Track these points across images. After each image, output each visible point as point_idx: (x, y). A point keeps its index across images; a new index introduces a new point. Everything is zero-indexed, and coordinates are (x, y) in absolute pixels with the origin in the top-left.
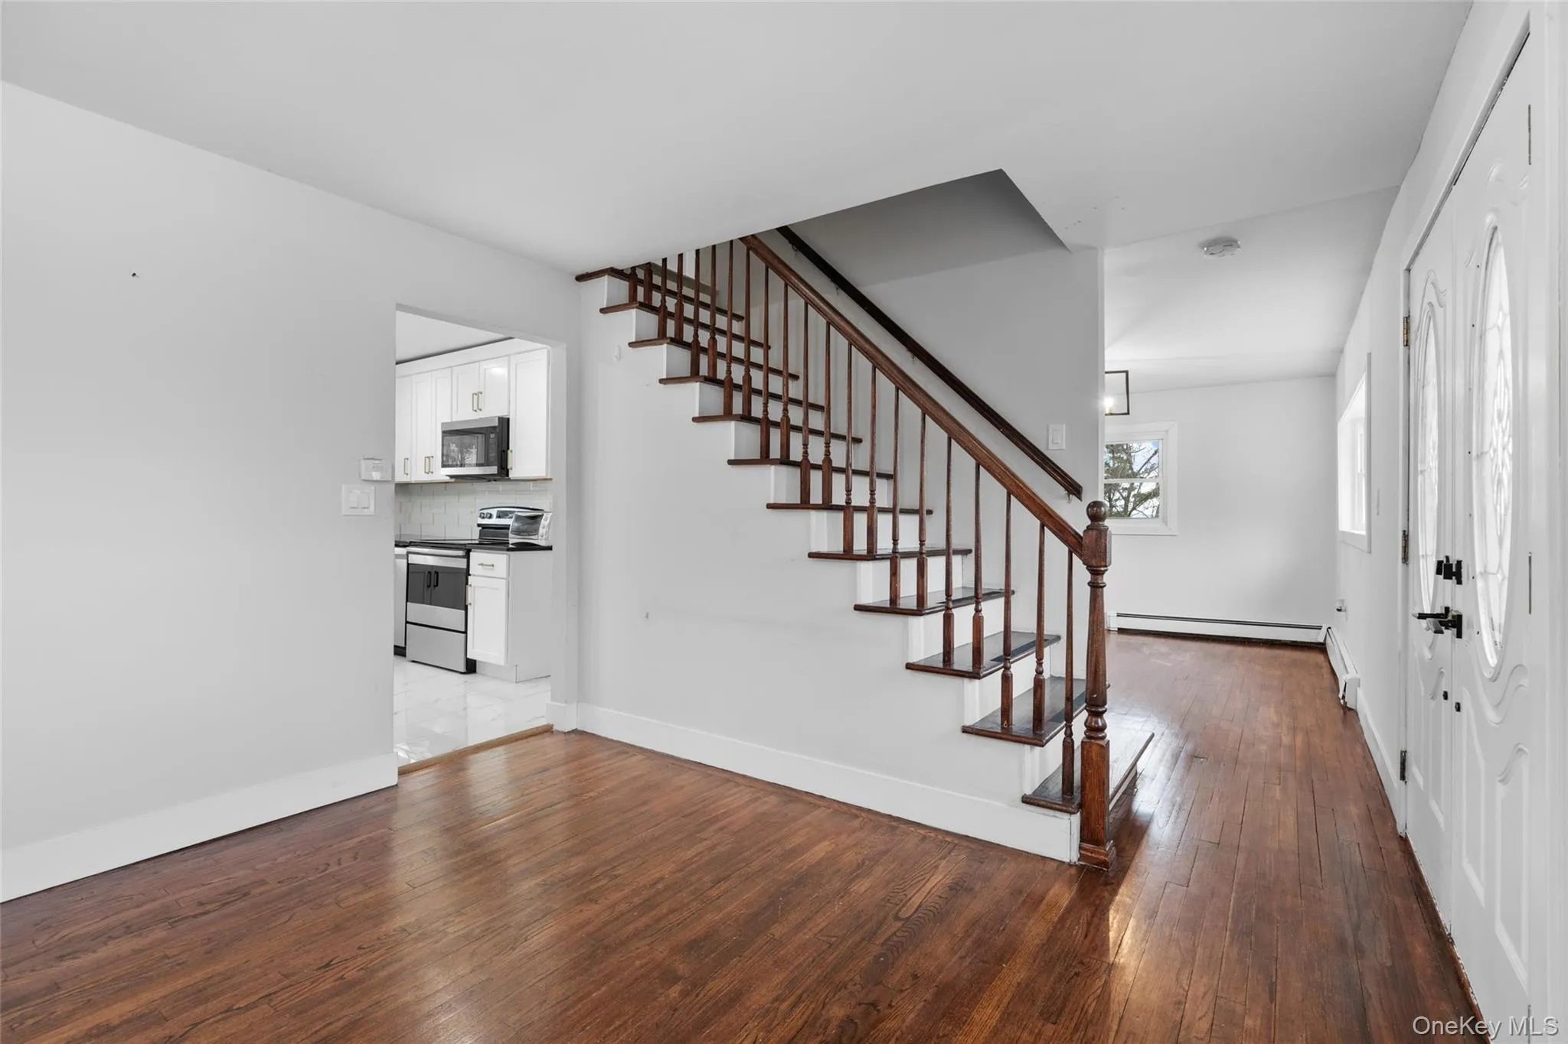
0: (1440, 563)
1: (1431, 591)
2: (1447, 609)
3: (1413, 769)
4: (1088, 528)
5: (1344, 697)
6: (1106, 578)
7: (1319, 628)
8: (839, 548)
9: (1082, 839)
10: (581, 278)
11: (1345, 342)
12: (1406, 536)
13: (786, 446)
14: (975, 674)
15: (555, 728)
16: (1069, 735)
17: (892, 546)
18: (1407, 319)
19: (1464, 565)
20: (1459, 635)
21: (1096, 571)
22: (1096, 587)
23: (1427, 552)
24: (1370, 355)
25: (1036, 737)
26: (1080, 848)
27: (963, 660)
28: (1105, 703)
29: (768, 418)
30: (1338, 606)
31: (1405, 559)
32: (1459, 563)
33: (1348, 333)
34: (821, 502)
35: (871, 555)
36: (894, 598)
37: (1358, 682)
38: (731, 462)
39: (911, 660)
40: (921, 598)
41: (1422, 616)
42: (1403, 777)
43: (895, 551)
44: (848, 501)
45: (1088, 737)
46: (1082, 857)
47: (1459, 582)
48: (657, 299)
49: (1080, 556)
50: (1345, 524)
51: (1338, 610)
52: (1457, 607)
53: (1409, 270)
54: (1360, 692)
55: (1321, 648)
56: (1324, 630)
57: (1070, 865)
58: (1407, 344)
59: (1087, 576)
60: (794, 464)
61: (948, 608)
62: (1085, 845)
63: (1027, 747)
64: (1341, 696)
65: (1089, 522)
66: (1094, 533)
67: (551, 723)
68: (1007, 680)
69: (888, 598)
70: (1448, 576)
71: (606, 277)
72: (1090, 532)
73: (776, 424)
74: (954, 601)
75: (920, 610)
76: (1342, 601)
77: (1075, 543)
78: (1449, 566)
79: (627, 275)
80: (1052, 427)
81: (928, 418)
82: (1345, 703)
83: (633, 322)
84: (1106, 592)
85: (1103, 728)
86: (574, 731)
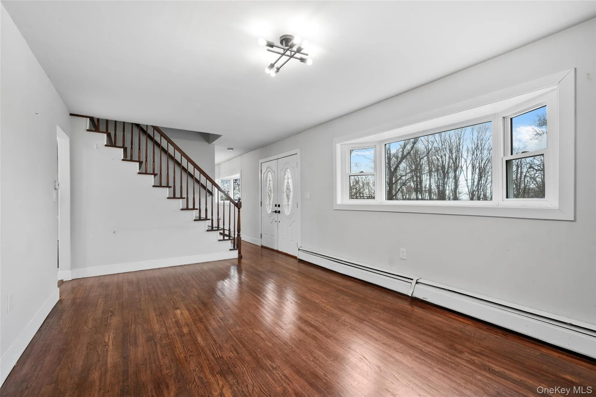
2: (276, 211)
3: (264, 235)
4: (236, 202)
10: (72, 115)
12: (261, 202)
13: (168, 183)
15: (64, 281)
18: (261, 170)
19: (281, 205)
20: (279, 213)
21: (239, 209)
22: (239, 211)
31: (261, 206)
32: (279, 204)
39: (207, 230)
42: (261, 238)
45: (238, 237)
46: (239, 256)
47: (279, 207)
49: (237, 206)
52: (278, 210)
53: (262, 163)
57: (238, 258)
58: (261, 174)
59: (238, 210)
60: (170, 187)
62: (239, 254)
66: (239, 203)
71: (88, 119)
78: (276, 205)
84: (240, 212)
85: (240, 235)
86: (73, 280)
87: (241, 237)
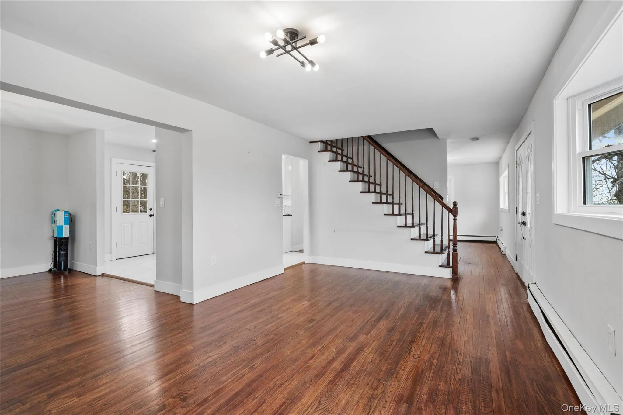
0: (522, 213)
1: (521, 218)
2: (523, 221)
3: (518, 258)
4: (453, 207)
5: (503, 252)
6: (457, 218)
7: (495, 237)
8: (391, 213)
9: (452, 274)
10: (311, 142)
11: (502, 156)
12: (517, 208)
13: (375, 188)
14: (427, 240)
15: (306, 262)
16: (449, 252)
17: (405, 212)
18: (517, 161)
19: (526, 213)
20: (525, 226)
21: (455, 216)
22: (455, 220)
23: (520, 211)
24: (509, 164)
25: (442, 253)
26: (452, 275)
27: (423, 237)
28: (457, 244)
29: (369, 181)
30: (500, 229)
31: (517, 213)
32: (525, 212)
33: (503, 154)
34: (386, 202)
35: (399, 214)
36: (406, 224)
37: (506, 247)
38: (361, 192)
39: (412, 238)
40: (413, 223)
41: (519, 223)
42: (516, 260)
43: (406, 213)
44: (393, 202)
45: (453, 252)
46: (452, 277)
47: (525, 216)
48: (334, 149)
49: (452, 213)
50: (502, 206)
51: (501, 230)
52: (525, 221)
53: (517, 151)
54: (507, 250)
55: (495, 242)
56: (496, 237)
57: (450, 279)
58: (517, 167)
59: (453, 217)
60: (377, 193)
61: (420, 226)
62: (453, 275)
63: (440, 255)
64: (502, 251)
65: (453, 206)
66: (455, 208)
67: (304, 261)
68: (434, 241)
69: (404, 224)
70: (523, 215)
71: (319, 143)
72: (454, 208)
73: (372, 183)
74: (421, 224)
75: (413, 226)
76: (502, 228)
77: (450, 211)
78: (523, 213)
79: (325, 143)
80: (435, 183)
81: (414, 182)
82: (503, 253)
83: (328, 155)
84: (457, 221)
85: (457, 250)
86: (311, 263)
87: (457, 254)
